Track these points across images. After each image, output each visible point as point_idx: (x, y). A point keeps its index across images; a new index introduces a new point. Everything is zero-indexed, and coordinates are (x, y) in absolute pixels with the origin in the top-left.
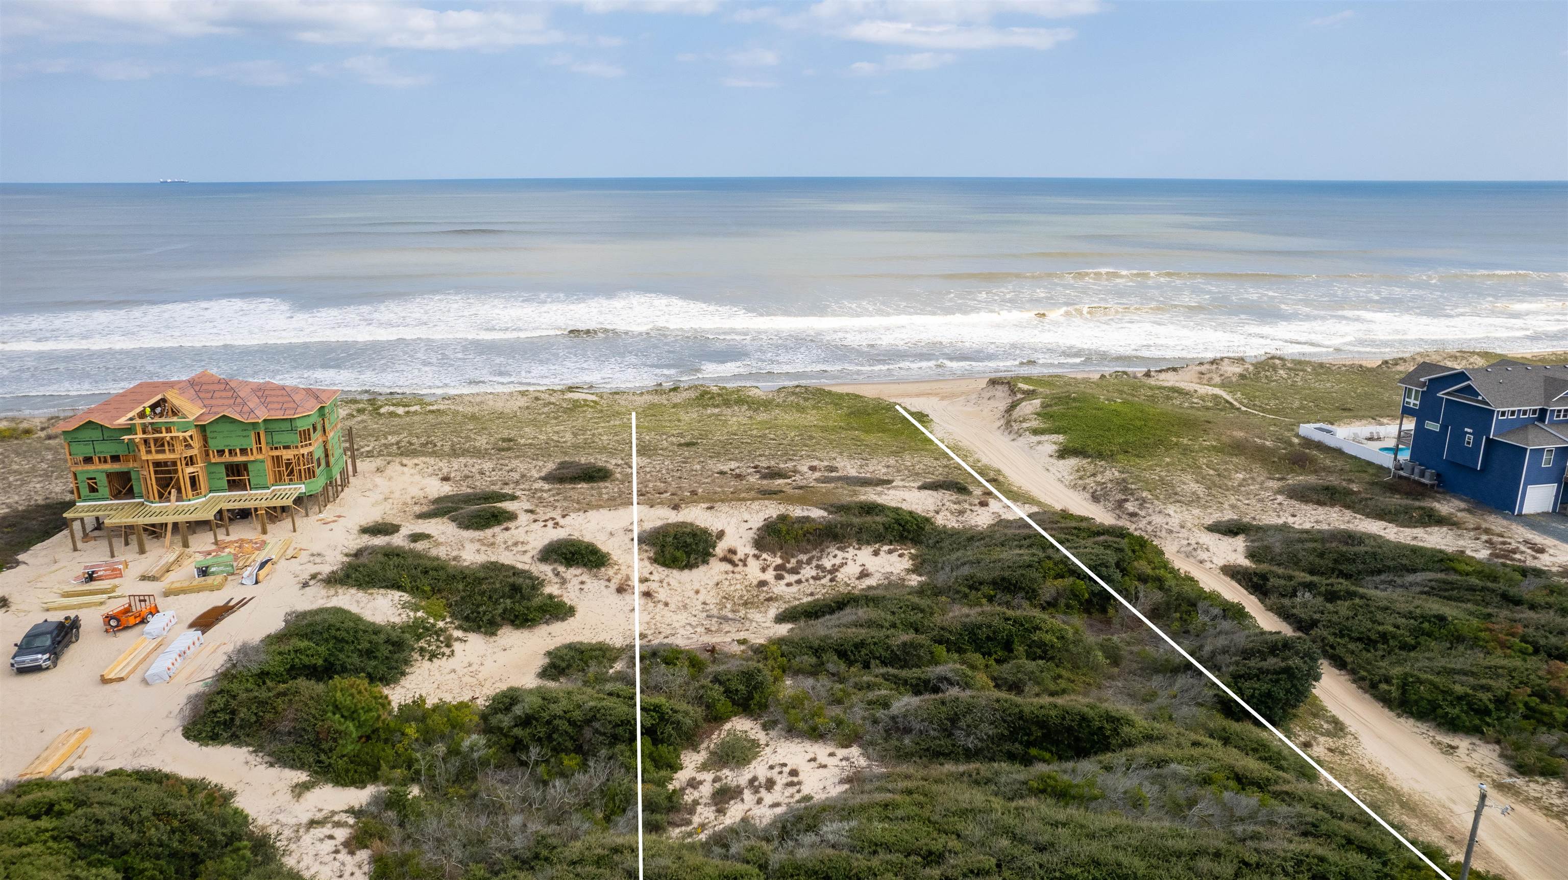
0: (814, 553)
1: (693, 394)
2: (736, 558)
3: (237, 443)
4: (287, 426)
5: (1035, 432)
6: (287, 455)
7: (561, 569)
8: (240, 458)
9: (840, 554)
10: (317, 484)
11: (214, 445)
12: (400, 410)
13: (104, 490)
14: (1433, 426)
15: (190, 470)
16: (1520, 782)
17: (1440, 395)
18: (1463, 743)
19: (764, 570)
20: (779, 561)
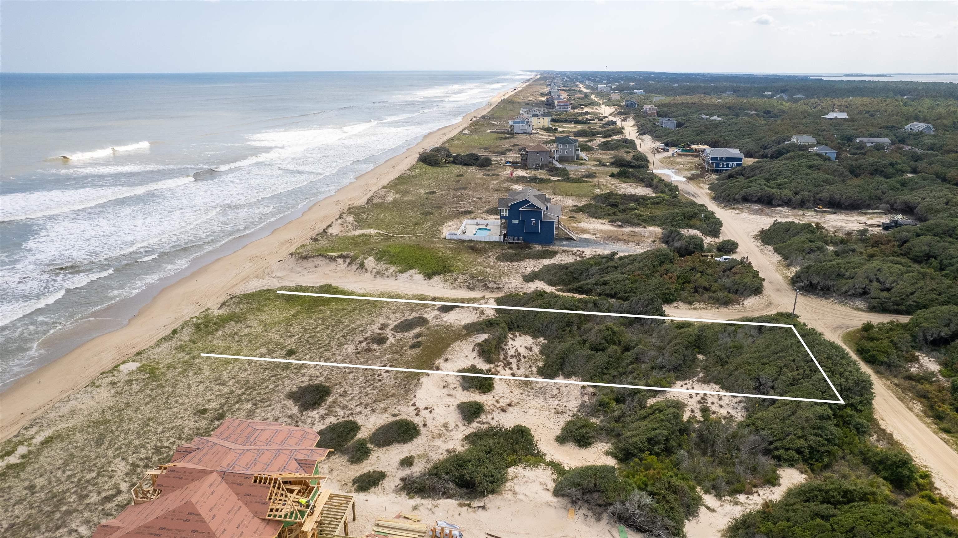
0: (502, 353)
1: (190, 330)
5: (402, 272)
14: (515, 221)
16: (693, 306)
17: (520, 209)
18: (675, 304)
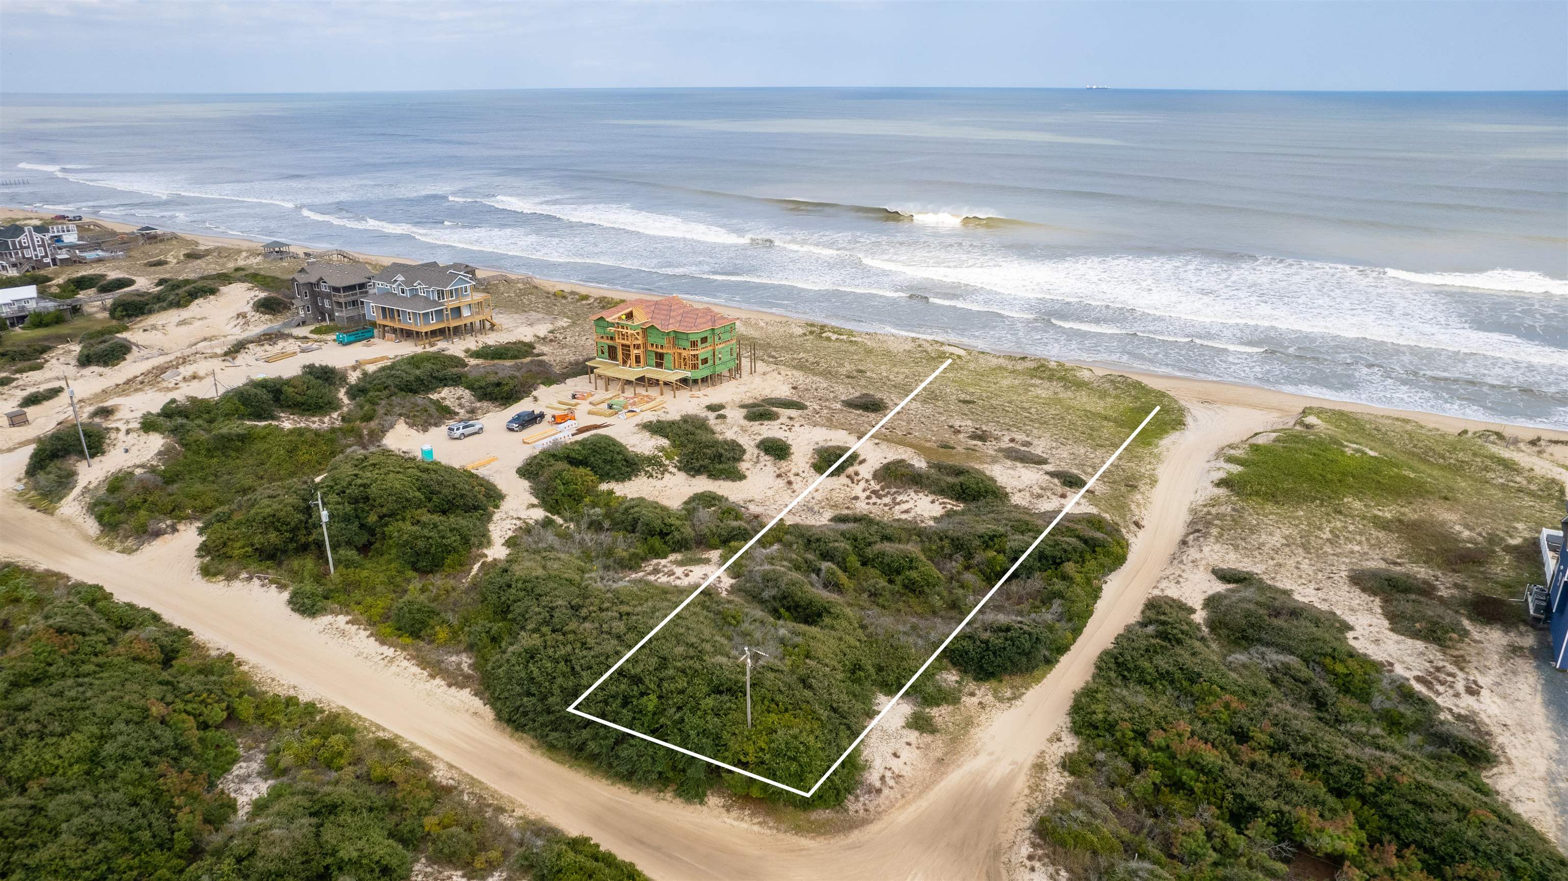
0: (901, 489)
1: (1032, 365)
2: (856, 478)
3: (660, 342)
4: (685, 337)
5: (1229, 459)
6: (685, 353)
7: (762, 454)
8: (659, 350)
9: (913, 494)
10: (699, 374)
11: (651, 340)
12: (834, 337)
13: (606, 354)
15: (636, 351)
19: (864, 490)
20: (878, 487)
